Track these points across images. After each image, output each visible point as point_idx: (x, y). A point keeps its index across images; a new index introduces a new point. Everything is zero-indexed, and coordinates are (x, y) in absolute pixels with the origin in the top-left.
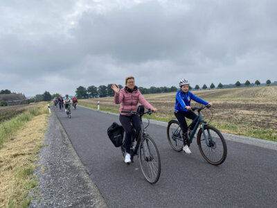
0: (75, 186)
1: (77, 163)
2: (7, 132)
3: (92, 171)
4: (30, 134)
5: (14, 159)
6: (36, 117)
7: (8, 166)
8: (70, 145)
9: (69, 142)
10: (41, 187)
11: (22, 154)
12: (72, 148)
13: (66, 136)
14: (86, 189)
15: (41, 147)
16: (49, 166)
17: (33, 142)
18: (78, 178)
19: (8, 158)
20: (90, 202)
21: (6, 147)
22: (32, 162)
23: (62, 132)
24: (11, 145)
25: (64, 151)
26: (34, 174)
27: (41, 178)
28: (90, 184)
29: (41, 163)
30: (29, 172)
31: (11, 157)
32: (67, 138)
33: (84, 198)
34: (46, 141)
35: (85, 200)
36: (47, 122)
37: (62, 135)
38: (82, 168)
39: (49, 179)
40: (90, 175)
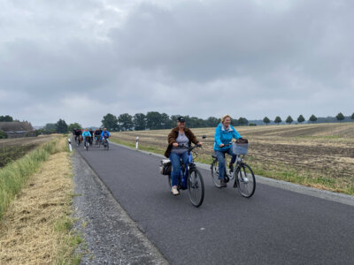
1: (127, 220)
2: (24, 174)
3: (146, 228)
4: (54, 179)
5: (44, 210)
6: (53, 156)
7: (39, 218)
8: (110, 195)
9: (107, 191)
11: (53, 205)
12: (113, 200)
14: (142, 247)
15: (73, 196)
16: (90, 221)
17: (60, 190)
18: (130, 236)
19: (37, 209)
20: (151, 263)
21: (25, 194)
22: (68, 214)
23: (94, 178)
24: (33, 192)
25: (105, 204)
26: (75, 229)
27: (85, 234)
29: (78, 214)
31: (40, 207)
32: (103, 187)
33: (143, 258)
34: (76, 189)
35: (144, 260)
36: (71, 164)
37: (96, 182)
38: (133, 224)
39: (95, 236)
40: (144, 233)
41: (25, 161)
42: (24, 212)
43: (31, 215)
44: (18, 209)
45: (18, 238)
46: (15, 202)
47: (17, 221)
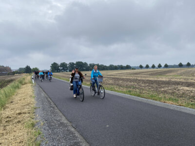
0: (67, 135)
1: (66, 121)
2: (7, 96)
3: (76, 126)
4: (24, 99)
5: (19, 116)
6: (23, 86)
8: (56, 108)
9: (54, 106)
11: (24, 113)
12: (58, 110)
14: (74, 136)
15: (35, 108)
16: (45, 122)
17: (28, 104)
18: (68, 130)
19: (15, 116)
20: (80, 145)
21: (8, 107)
22: (33, 119)
23: (47, 98)
24: (12, 106)
25: (53, 112)
27: (42, 129)
29: (38, 118)
30: (33, 125)
31: (17, 115)
32: (52, 103)
33: (75, 142)
34: (37, 104)
35: (76, 143)
36: (33, 91)
37: (48, 100)
38: (69, 124)
39: (48, 130)
40: (76, 129)
41: (7, 89)
42: (8, 117)
43: (12, 119)
44: (4, 115)
45: (4, 132)
46: (2, 112)
47: (4, 122)
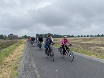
0: (33, 76)
1: (35, 66)
3: (39, 69)
4: (18, 52)
5: (12, 62)
7: (9, 64)
8: (32, 57)
9: (32, 56)
10: (20, 75)
11: (15, 60)
12: (33, 59)
13: (31, 53)
15: (22, 57)
16: (24, 66)
17: (19, 55)
18: (34, 72)
19: (10, 61)
21: (9, 56)
22: (18, 63)
23: (30, 51)
24: (11, 55)
25: (30, 60)
26: (18, 69)
27: (20, 71)
28: (38, 76)
30: (16, 68)
31: (11, 61)
32: (31, 55)
34: (23, 55)
36: (25, 47)
38: (36, 68)
39: (23, 72)
40: (38, 71)
42: (6, 62)
46: (5, 59)
47: (3, 65)
